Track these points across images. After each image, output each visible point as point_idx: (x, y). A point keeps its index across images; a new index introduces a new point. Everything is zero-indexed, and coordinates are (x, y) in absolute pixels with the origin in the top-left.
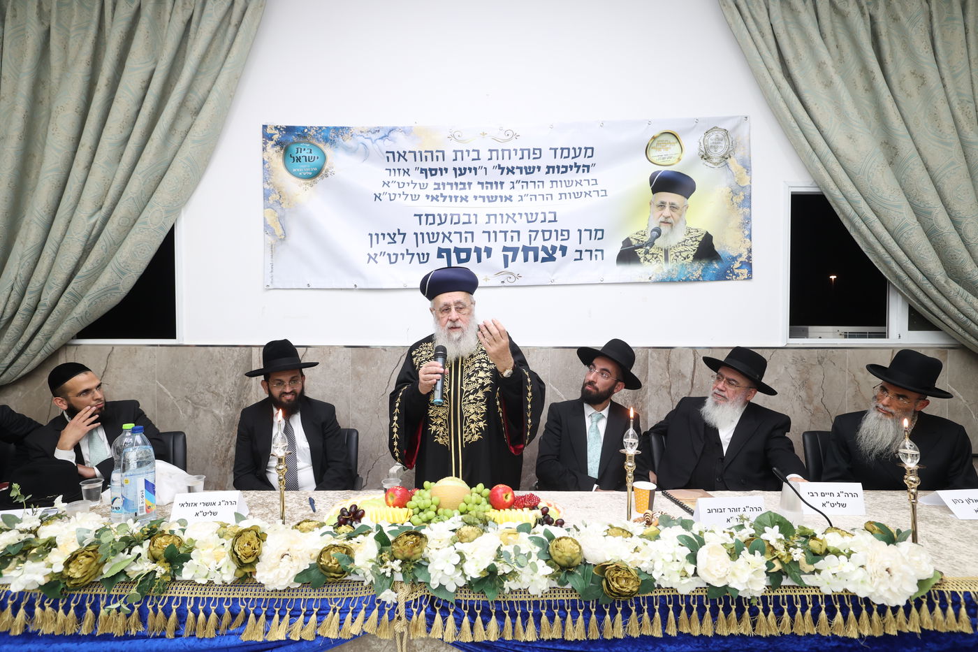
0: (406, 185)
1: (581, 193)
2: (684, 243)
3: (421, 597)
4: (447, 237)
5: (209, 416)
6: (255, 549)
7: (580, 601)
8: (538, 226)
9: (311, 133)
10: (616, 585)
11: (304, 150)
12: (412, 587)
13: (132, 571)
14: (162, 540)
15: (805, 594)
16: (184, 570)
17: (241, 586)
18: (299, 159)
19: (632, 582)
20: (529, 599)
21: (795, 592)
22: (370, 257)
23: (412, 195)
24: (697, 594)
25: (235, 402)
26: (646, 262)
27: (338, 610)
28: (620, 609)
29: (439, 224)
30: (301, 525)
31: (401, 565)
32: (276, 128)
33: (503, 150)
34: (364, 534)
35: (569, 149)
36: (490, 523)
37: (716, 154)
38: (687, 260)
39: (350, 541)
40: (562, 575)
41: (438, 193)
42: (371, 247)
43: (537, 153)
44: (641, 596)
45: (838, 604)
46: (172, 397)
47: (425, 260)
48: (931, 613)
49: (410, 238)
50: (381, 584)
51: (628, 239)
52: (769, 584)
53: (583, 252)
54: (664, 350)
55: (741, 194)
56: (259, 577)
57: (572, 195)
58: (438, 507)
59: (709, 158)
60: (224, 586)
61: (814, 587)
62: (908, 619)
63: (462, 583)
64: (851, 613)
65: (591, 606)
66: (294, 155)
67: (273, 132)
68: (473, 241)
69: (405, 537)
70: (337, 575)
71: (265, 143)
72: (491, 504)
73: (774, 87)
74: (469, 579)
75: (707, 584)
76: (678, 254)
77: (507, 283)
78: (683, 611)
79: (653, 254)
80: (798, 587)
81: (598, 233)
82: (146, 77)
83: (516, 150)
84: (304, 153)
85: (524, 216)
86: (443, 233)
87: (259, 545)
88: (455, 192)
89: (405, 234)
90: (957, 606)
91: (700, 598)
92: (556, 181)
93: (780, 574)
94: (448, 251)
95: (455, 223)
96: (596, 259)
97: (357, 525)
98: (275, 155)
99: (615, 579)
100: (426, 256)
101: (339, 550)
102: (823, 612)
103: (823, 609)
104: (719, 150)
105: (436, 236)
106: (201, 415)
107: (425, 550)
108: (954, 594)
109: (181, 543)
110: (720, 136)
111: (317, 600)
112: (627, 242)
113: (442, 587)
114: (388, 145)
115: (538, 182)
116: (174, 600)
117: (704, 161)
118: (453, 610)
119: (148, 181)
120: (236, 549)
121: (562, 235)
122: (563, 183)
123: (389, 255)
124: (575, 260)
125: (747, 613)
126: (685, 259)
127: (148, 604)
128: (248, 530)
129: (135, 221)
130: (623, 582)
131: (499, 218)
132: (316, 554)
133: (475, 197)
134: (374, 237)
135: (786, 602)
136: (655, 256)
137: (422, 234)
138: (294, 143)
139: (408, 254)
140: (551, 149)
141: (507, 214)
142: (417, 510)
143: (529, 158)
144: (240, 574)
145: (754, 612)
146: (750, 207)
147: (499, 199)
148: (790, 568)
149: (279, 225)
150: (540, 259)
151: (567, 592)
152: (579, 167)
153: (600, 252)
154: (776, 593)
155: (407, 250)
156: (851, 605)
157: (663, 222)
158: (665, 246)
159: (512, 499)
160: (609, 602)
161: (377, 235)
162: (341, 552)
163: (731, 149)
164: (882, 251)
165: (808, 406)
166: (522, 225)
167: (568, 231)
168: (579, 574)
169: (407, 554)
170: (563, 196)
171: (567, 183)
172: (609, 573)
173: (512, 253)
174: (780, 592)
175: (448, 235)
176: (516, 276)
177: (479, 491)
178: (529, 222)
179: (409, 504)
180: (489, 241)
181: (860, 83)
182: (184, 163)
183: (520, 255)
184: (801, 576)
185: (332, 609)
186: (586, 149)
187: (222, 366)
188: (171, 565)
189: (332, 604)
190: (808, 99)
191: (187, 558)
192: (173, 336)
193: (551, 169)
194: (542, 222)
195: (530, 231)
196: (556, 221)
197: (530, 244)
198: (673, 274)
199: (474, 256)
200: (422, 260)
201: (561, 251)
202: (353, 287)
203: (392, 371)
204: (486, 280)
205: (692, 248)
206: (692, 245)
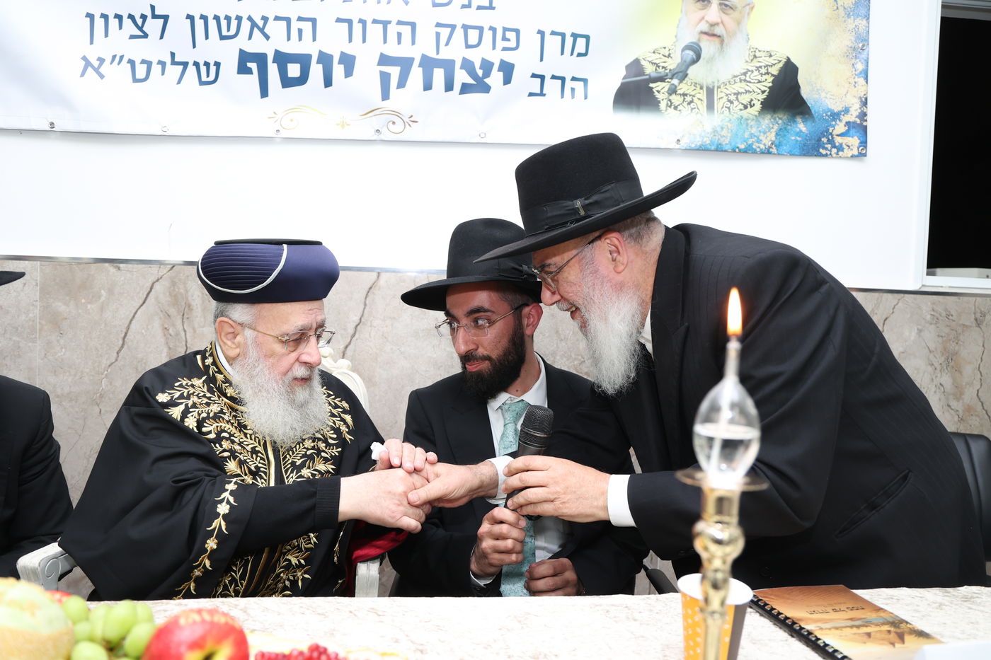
2: (744, 76)
4: (258, 27)
8: (455, 15)
22: (88, 64)
26: (671, 110)
38: (749, 109)
42: (92, 42)
47: (212, 77)
49: (178, 27)
51: (637, 62)
53: (547, 80)
68: (314, 39)
76: (733, 98)
77: (385, 135)
79: (684, 95)
81: (579, 44)
86: (250, 18)
89: (165, 18)
94: (261, 59)
96: (573, 97)
100: (213, 69)
105: (234, 23)
112: (636, 66)
121: (504, 39)
123: (132, 62)
124: (531, 94)
126: (746, 107)
134: (99, 22)
136: (688, 99)
137: (204, 18)
139: (174, 63)
146: (867, 17)
150: (457, 87)
153: (582, 83)
155: (173, 55)
157: (706, 33)
158: (707, 81)
161: (105, 17)
165: (954, 404)
166: (421, 10)
167: (517, 32)
173: (397, 70)
175: (261, 23)
176: (406, 119)
178: (435, 5)
180: (350, 41)
183: (416, 74)
194: (464, 6)
195: (438, 25)
196: (494, 8)
197: (438, 53)
198: (721, 137)
199: (316, 70)
200: (204, 78)
201: (501, 74)
202: (47, 128)
203: (132, 315)
204: (343, 125)
205: (760, 87)
206: (759, 82)
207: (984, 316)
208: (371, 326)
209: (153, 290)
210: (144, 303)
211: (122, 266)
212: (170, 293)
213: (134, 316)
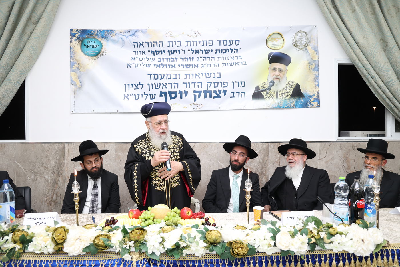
0: (144, 59)
1: (234, 63)
2: (286, 89)
3: (144, 259)
4: (164, 86)
5: (43, 180)
6: (63, 236)
7: (221, 259)
8: (211, 80)
9: (95, 33)
10: (237, 251)
11: (91, 42)
12: (140, 254)
13: (4, 247)
14: (19, 233)
15: (327, 253)
16: (29, 247)
17: (57, 254)
18: (88, 47)
19: (244, 249)
20: (196, 259)
21: (322, 252)
22: (125, 96)
23: (146, 64)
24: (276, 255)
25: (56, 172)
26: (267, 98)
27: (103, 265)
28: (239, 263)
29: (160, 79)
30: (86, 226)
31: (134, 243)
32: (77, 31)
33: (193, 41)
34: (117, 230)
35: (227, 41)
36: (179, 225)
37: (301, 44)
38: (287, 97)
39: (110, 233)
40: (211, 247)
41: (160, 63)
42: (126, 91)
43: (211, 43)
44: (250, 256)
45: (341, 257)
46: (23, 170)
47: (154, 97)
48: (382, 260)
49: (146, 87)
50: (124, 252)
51: (258, 87)
52: (309, 249)
53: (235, 94)
54: (276, 143)
55: (314, 64)
56: (65, 250)
57: (229, 64)
58: (154, 218)
59: (297, 46)
60: (49, 254)
61: (331, 250)
62: (372, 263)
63: (163, 251)
64: (347, 261)
65: (226, 262)
66: (86, 44)
67: (76, 32)
68: (178, 88)
69: (136, 230)
70: (103, 248)
71: (71, 38)
72: (181, 217)
73: (328, 11)
74: (166, 249)
75: (281, 250)
76: (283, 94)
77: (196, 110)
78: (270, 263)
79: (270, 94)
80: (323, 250)
81: (242, 84)
82: (10, 5)
83: (200, 41)
84: (91, 43)
85: (204, 75)
86: (162, 84)
87: (65, 234)
88: (169, 63)
89: (143, 85)
90: (393, 255)
91: (278, 257)
92: (221, 57)
93: (315, 244)
94: (165, 93)
95: (169, 79)
96: (242, 97)
97: (113, 226)
98: (77, 44)
99: (236, 248)
101: (104, 237)
102: (334, 261)
103: (334, 260)
104: (303, 42)
105: (159, 85)
106: (38, 179)
107: (146, 237)
108: (392, 250)
109: (28, 234)
110: (303, 35)
111: (94, 261)
112: (257, 88)
113: (153, 253)
114: (134, 39)
115: (212, 57)
116: (25, 261)
117: (295, 47)
118: (159, 265)
119: (11, 58)
120: (54, 236)
121: (224, 84)
122: (224, 58)
123: (135, 95)
124: (231, 97)
125: (299, 263)
126: (286, 97)
127: (12, 263)
128: (60, 228)
129: (5, 79)
130: (240, 249)
131: (191, 76)
132: (93, 239)
133: (179, 65)
134: (127, 86)
135: (317, 257)
136: (271, 95)
137: (152, 84)
138: (86, 38)
139: (144, 95)
140: (218, 41)
141: (195, 74)
142: (144, 220)
143: (207, 45)
144: (56, 248)
145: (302, 262)
146: (318, 71)
147: (191, 66)
148: (319, 241)
149: (78, 80)
150: (213, 97)
151: (214, 256)
152: (232, 50)
153: (244, 93)
154: (313, 253)
155: (144, 93)
156: (347, 257)
157: (275, 78)
158: (276, 90)
159: (191, 214)
160: (234, 259)
161: (129, 85)
162: (105, 237)
163: (308, 42)
164: (381, 93)
165: (348, 171)
166: (203, 79)
167: (227, 83)
168: (220, 246)
169: (136, 238)
170: (224, 64)
171: (226, 58)
172: (234, 245)
173: (198, 94)
174: (315, 253)
175: (165, 85)
176: (200, 106)
177: (175, 211)
178: (206, 78)
179: (140, 217)
180: (186, 88)
181: (369, 10)
182: (30, 49)
183: (203, 95)
184: (325, 245)
185: (101, 265)
186: (236, 41)
187: (49, 154)
188: (23, 245)
189: (101, 262)
190: (344, 17)
191: (30, 241)
192: (24, 138)
193: (218, 51)
194: (213, 78)
195: (207, 82)
196: (221, 77)
197: (208, 89)
198: (280, 105)
199: (178, 95)
200: (152, 98)
201: (223, 93)
202: (116, 112)
204: (185, 107)
205: (290, 91)
206: (290, 90)
207: (355, 147)
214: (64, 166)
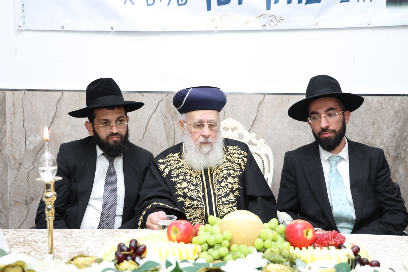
47: (184, 2)
77: (268, 27)
142: (205, 246)
150: (304, 1)
176: (278, 19)
179: (195, 239)
200: (180, 2)
202: (110, 30)
203: (149, 117)
204: (247, 23)
208: (261, 121)
209: (159, 105)
210: (155, 111)
211: (144, 94)
212: (167, 106)
213: (150, 118)
214: (5, 135)
